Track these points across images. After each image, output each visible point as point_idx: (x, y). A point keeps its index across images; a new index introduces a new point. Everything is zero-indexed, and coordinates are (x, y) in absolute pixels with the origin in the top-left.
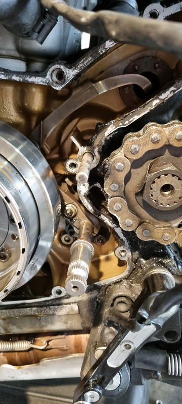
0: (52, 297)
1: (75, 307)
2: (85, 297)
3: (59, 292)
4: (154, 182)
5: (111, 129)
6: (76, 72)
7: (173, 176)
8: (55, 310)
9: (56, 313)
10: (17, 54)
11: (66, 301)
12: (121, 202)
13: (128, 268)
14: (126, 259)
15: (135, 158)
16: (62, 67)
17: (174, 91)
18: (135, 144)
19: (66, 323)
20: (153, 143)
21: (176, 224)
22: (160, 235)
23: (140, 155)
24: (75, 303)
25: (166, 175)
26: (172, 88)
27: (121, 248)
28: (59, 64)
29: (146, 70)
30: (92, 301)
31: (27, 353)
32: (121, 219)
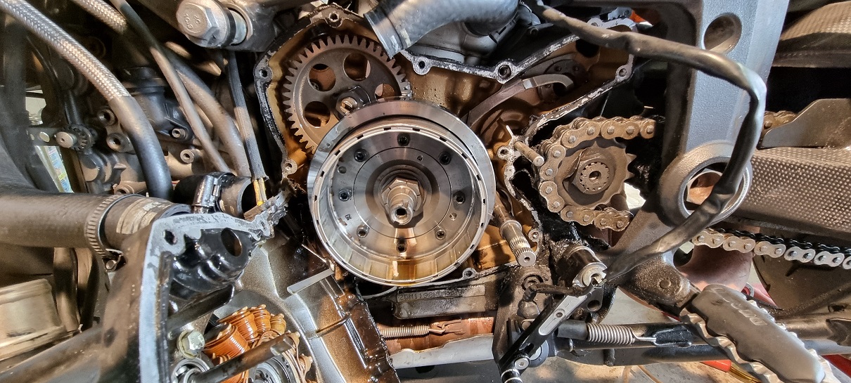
0: (462, 279)
1: (482, 288)
2: (493, 278)
3: (470, 273)
4: (585, 169)
5: (543, 121)
6: (521, 69)
7: (602, 164)
8: (462, 292)
9: (463, 295)
10: (458, 48)
11: (474, 282)
12: (552, 185)
13: (538, 249)
14: (537, 241)
15: (570, 147)
16: (510, 64)
17: (601, 92)
18: (572, 135)
19: (471, 305)
20: (588, 134)
21: (593, 208)
22: (581, 217)
23: (575, 145)
24: (483, 284)
25: (596, 163)
26: (600, 89)
27: (535, 230)
28: (508, 61)
29: (567, 71)
30: (498, 283)
31: (423, 339)
32: (550, 201)
